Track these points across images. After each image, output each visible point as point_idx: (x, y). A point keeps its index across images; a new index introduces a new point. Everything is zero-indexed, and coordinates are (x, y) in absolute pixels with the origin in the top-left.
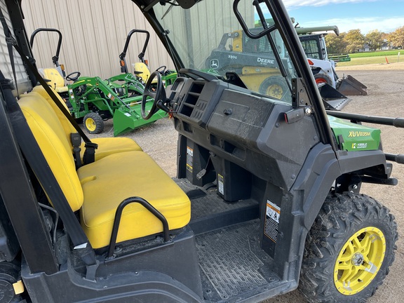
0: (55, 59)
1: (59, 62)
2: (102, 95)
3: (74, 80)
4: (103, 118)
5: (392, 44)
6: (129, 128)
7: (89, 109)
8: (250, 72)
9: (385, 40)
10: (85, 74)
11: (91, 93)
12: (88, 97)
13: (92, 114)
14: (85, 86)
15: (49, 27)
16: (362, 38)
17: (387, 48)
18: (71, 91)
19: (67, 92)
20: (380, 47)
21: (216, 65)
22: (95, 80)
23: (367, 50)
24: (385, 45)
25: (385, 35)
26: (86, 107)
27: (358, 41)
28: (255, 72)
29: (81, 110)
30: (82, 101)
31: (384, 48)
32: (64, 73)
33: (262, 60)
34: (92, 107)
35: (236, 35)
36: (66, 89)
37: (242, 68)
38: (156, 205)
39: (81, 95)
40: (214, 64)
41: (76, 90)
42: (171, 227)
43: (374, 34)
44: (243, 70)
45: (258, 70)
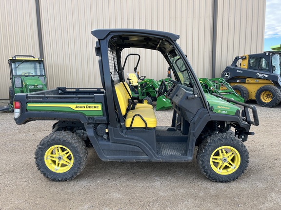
0: (135, 69)
1: (137, 70)
2: (154, 89)
3: (142, 80)
4: (153, 101)
6: (164, 107)
7: (147, 95)
8: (251, 82)
10: (149, 77)
11: (149, 87)
12: (147, 89)
13: (148, 98)
14: (146, 83)
15: (135, 53)
18: (139, 85)
19: (137, 86)
21: (228, 76)
22: (151, 81)
26: (145, 94)
28: (254, 82)
29: (143, 95)
30: (144, 91)
32: (138, 76)
33: (260, 75)
34: (148, 94)
35: (244, 57)
36: (137, 84)
37: (246, 79)
38: (144, 118)
39: (144, 87)
40: (226, 75)
41: (142, 85)
42: (148, 126)
44: (247, 80)
45: (257, 81)
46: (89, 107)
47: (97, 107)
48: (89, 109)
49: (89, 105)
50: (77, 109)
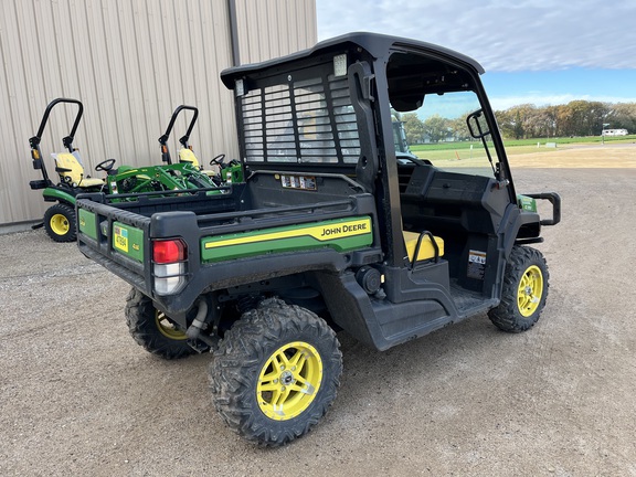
0: (69, 141)
5: (458, 134)
9: (449, 129)
14: (134, 177)
16: (421, 125)
17: (452, 140)
20: (443, 137)
22: (155, 170)
23: (427, 141)
24: (450, 134)
25: (449, 121)
27: (415, 129)
31: (448, 140)
43: (435, 121)
46: (349, 229)
47: (363, 226)
48: (348, 234)
49: (348, 224)
50: (326, 237)
